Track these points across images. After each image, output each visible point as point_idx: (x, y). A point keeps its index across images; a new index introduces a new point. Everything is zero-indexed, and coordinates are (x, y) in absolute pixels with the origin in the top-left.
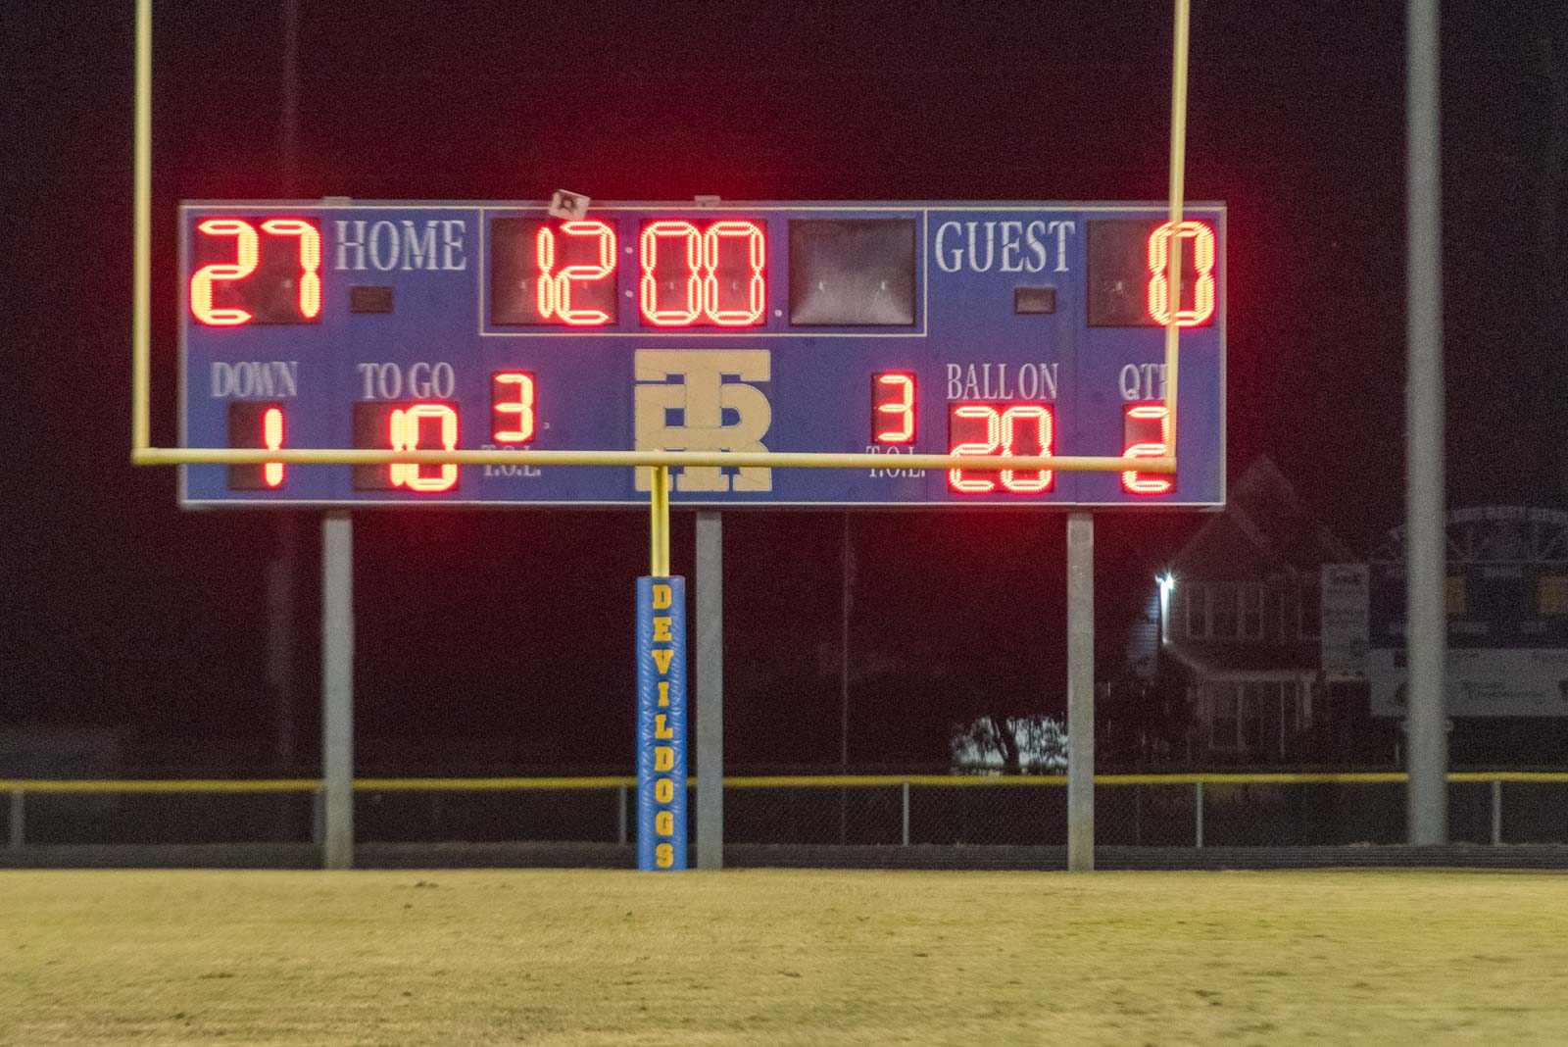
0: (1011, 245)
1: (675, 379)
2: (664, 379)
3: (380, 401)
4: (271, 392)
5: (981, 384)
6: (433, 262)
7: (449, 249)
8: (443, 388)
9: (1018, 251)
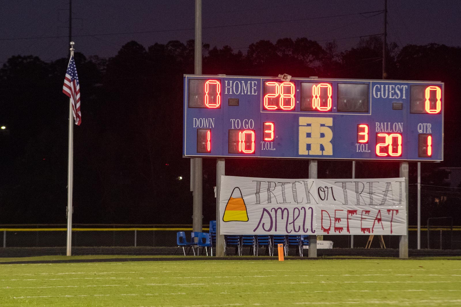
1: (309, 125)
2: (306, 125)
3: (235, 129)
4: (208, 127)
5: (384, 128)
6: (249, 92)
7: (253, 89)
8: (251, 126)
9: (393, 93)
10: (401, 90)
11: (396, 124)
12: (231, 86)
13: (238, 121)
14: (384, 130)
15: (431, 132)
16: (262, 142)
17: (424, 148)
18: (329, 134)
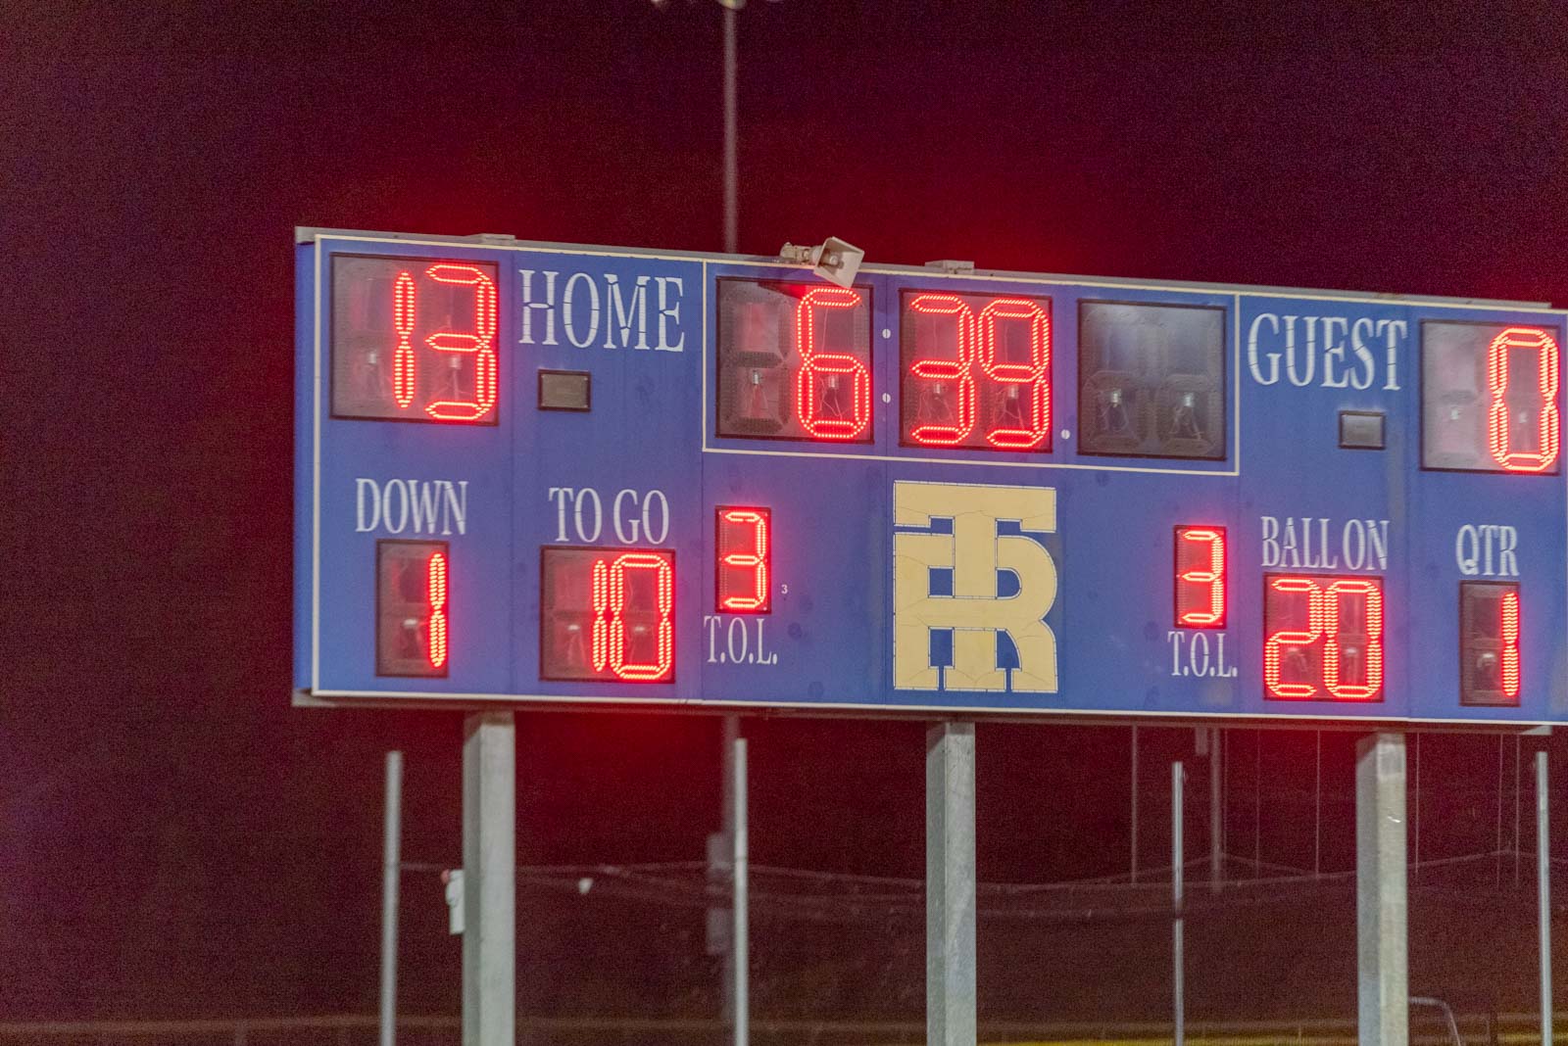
0: (1334, 351)
1: (942, 526)
2: (928, 524)
3: (576, 546)
4: (432, 528)
5: (1300, 547)
6: (642, 337)
7: (662, 318)
8: (656, 530)
9: (1342, 359)
10: (1377, 346)
11: (1354, 530)
12: (551, 301)
13: (588, 500)
14: (1302, 561)
15: (1515, 572)
16: (713, 620)
17: (1488, 656)
18: (1041, 579)
